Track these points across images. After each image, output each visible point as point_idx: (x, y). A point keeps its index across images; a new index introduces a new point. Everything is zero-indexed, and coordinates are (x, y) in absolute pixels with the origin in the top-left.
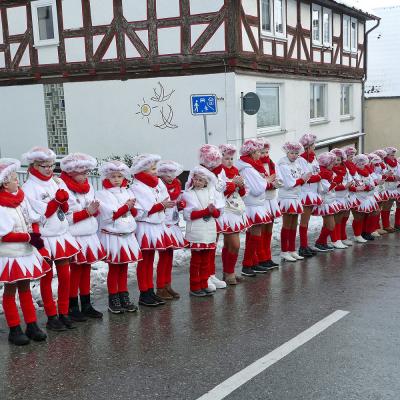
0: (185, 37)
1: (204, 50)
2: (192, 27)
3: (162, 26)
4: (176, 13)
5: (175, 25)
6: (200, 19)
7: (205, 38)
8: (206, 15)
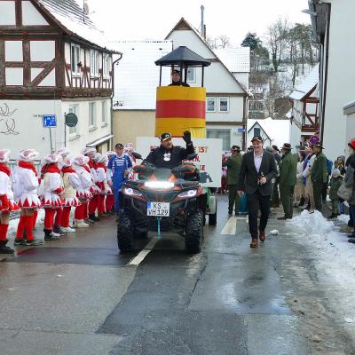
0: (27, 75)
1: (40, 85)
2: (32, 69)
3: (9, 66)
4: (21, 59)
5: (19, 67)
6: (38, 65)
7: (41, 78)
8: (43, 62)
